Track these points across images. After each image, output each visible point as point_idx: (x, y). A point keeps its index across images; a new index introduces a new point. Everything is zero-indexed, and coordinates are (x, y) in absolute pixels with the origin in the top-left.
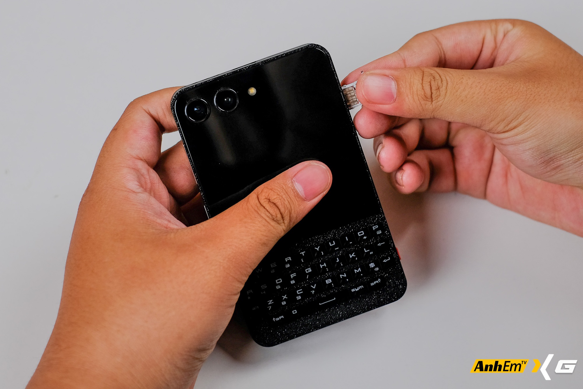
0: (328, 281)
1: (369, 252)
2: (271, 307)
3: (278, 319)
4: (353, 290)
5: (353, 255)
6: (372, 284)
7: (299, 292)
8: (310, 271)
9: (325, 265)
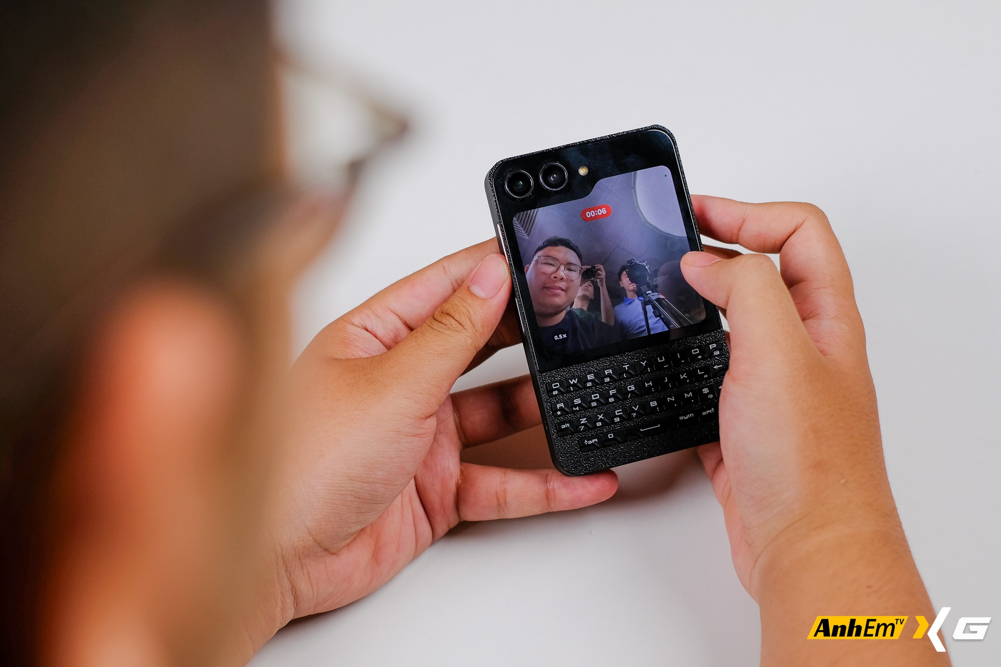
0: (653, 404)
1: (703, 375)
2: (583, 427)
3: (590, 442)
4: (681, 418)
5: (684, 376)
6: (704, 413)
7: (618, 413)
8: (633, 388)
9: (651, 383)
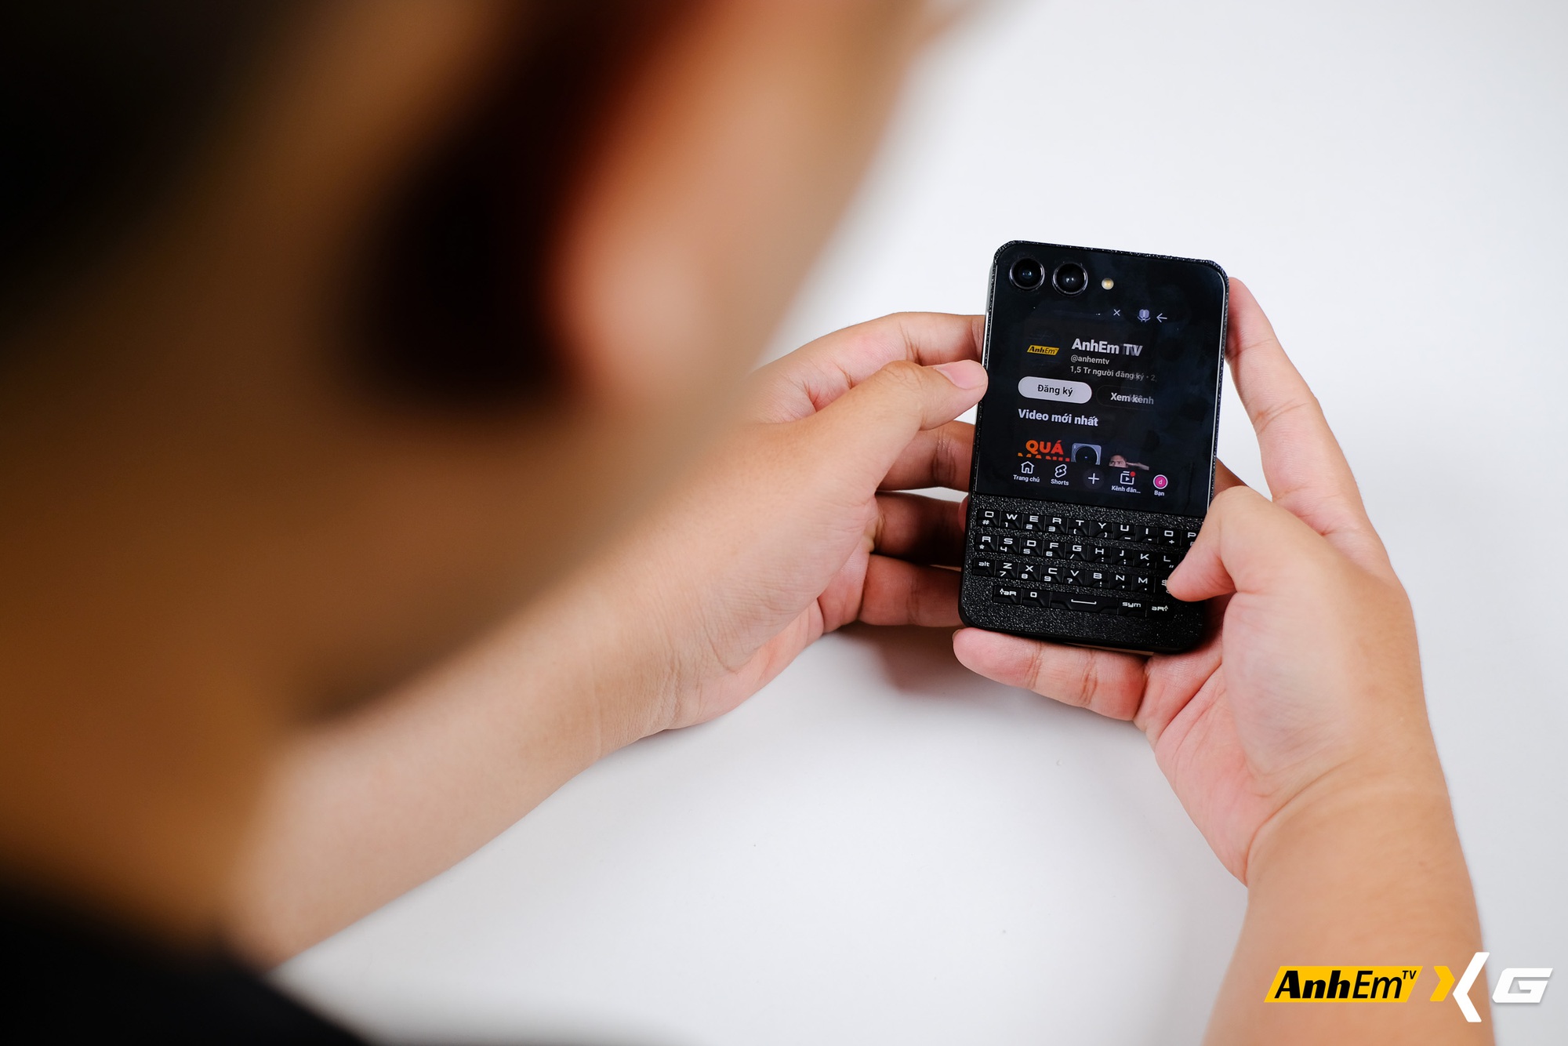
0: (1098, 576)
1: (1169, 564)
2: (1005, 573)
3: (1007, 593)
4: (1125, 604)
5: (1145, 557)
6: (1154, 609)
7: (1051, 571)
8: (1080, 550)
9: (1102, 551)
